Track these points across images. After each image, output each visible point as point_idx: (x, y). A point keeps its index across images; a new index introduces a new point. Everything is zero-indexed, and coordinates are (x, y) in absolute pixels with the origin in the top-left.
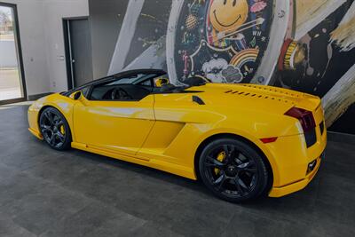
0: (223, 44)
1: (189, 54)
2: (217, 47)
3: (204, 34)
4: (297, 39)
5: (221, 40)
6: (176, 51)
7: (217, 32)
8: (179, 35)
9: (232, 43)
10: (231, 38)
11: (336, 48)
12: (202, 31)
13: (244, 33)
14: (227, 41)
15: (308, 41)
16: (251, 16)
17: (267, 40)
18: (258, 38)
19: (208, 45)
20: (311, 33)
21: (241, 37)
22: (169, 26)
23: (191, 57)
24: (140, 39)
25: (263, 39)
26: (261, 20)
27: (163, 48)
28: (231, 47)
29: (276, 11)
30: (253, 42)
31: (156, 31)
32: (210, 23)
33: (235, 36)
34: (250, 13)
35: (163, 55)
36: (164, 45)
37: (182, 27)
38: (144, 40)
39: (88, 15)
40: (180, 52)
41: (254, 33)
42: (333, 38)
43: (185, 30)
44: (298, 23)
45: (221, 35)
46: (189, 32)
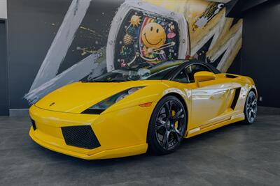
0: (151, 56)
1: (126, 62)
2: (148, 58)
3: (138, 49)
4: (192, 56)
5: (150, 54)
6: (115, 60)
7: (147, 48)
8: (118, 48)
9: (158, 56)
10: (157, 53)
11: (209, 61)
12: (136, 46)
13: (164, 50)
14: (154, 54)
15: (197, 57)
16: (168, 40)
17: (177, 55)
18: (173, 54)
19: (141, 56)
20: (198, 53)
21: (162, 52)
22: (109, 40)
23: (129, 64)
24: (78, 48)
25: (175, 54)
26: (173, 43)
27: (104, 57)
28: (157, 58)
29: (181, 39)
30: (170, 55)
31: (97, 42)
32: (142, 42)
33: (159, 51)
34: (167, 38)
35: (103, 62)
36: (105, 55)
37: (121, 42)
38: (84, 49)
39: (6, 18)
40: (119, 60)
41: (170, 51)
42: (207, 56)
43: (123, 44)
44: (192, 46)
45: (150, 50)
46: (126, 46)
